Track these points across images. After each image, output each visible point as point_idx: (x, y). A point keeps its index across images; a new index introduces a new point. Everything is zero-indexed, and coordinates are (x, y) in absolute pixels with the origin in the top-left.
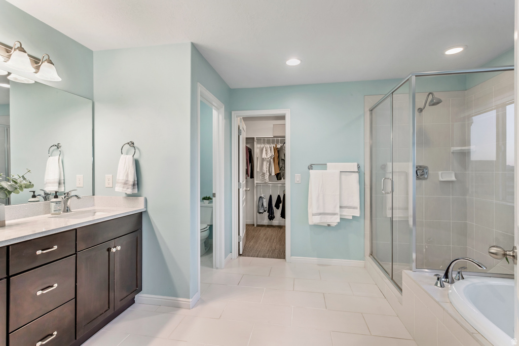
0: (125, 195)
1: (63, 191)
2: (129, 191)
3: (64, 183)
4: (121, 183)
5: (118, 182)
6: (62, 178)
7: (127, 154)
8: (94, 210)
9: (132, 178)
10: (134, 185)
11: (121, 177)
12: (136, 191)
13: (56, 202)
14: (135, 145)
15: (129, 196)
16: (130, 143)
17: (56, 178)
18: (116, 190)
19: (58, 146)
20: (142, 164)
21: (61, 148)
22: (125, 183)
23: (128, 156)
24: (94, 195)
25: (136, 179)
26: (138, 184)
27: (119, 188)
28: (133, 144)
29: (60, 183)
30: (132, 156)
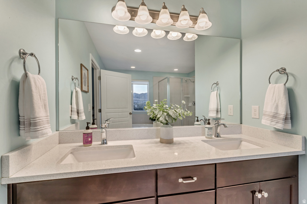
0: (273, 129)
1: (220, 117)
2: (280, 126)
3: (220, 111)
4: (269, 115)
5: (265, 115)
6: (219, 108)
7: (276, 83)
8: (240, 139)
9: (283, 111)
10: (286, 119)
11: (269, 108)
12: (289, 126)
13: (209, 128)
14: (287, 71)
15: (278, 130)
16: (281, 70)
17: (215, 107)
18: (262, 123)
19: (217, 84)
20: (299, 93)
21: (219, 85)
22: (275, 116)
23: (277, 85)
24: (241, 123)
25: (289, 112)
26: (292, 118)
27: (265, 121)
28: (285, 70)
29: (217, 112)
30: (283, 84)
